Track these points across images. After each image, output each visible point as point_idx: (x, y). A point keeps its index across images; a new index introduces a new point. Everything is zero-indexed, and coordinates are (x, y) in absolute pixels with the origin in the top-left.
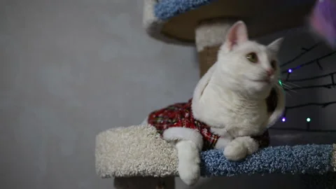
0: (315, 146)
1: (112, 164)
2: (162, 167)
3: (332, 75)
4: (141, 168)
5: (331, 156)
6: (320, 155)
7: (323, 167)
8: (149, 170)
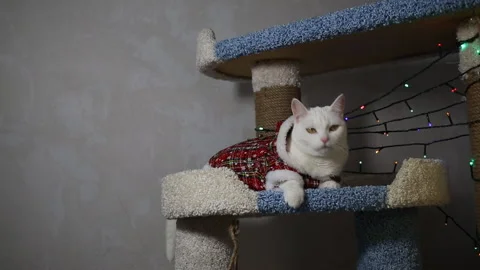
0: (372, 187)
1: (189, 204)
2: (242, 207)
3: (385, 124)
4: (221, 208)
5: (385, 195)
6: (377, 195)
7: (379, 204)
8: (229, 209)
